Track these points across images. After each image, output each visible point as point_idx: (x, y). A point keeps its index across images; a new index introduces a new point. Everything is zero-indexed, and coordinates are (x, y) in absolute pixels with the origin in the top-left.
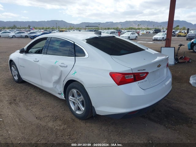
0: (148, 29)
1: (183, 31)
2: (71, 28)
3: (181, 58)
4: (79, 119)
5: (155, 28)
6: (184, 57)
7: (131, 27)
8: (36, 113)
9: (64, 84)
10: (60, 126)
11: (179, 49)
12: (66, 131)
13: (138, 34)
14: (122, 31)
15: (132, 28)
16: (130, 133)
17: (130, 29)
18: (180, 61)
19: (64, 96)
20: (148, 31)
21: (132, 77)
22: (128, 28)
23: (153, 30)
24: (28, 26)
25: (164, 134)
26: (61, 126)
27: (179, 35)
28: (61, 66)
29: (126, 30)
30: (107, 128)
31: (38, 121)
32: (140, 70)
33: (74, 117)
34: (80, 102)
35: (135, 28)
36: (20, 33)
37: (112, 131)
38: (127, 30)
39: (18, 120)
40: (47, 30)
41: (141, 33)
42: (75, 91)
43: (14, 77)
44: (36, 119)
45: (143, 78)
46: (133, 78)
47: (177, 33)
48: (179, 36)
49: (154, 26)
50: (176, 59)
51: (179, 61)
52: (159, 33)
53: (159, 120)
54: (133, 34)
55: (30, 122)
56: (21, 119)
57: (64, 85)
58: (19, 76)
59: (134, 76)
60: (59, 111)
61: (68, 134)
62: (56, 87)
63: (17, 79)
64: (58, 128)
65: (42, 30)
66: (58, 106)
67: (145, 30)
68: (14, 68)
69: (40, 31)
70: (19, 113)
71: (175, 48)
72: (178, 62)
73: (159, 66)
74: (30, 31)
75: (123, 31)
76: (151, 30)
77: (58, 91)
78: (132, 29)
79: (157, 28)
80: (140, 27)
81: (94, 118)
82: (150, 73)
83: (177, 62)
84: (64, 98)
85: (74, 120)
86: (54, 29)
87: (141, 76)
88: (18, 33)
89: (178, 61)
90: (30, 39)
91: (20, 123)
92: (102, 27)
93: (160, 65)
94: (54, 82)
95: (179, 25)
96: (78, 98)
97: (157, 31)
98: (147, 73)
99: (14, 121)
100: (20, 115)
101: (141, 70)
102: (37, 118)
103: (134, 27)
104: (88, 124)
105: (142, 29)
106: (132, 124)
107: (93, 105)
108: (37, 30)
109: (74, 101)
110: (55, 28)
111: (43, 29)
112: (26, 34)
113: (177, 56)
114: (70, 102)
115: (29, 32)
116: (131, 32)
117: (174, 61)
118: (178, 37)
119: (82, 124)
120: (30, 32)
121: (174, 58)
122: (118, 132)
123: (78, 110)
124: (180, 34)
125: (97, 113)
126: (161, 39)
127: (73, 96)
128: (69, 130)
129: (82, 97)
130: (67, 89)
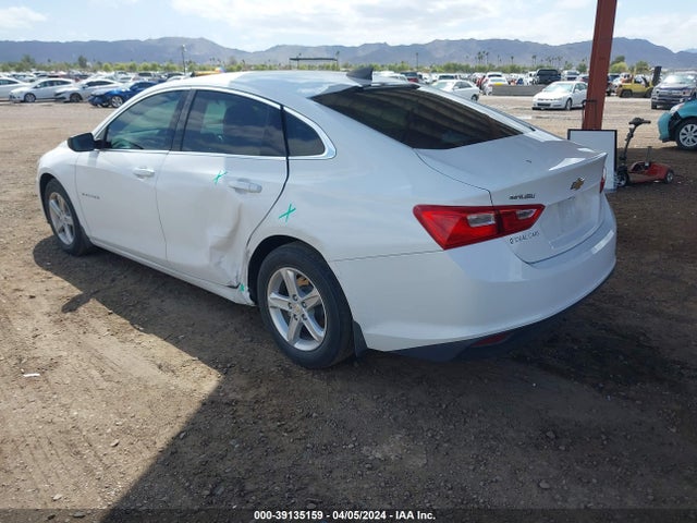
0: (515, 70)
1: (639, 77)
2: (235, 68)
3: (637, 168)
4: (307, 368)
5: (539, 64)
6: (647, 165)
7: (455, 62)
8: (153, 351)
9: (248, 252)
10: (244, 390)
11: (631, 136)
12: (266, 405)
13: (480, 86)
14: (421, 76)
15: (455, 65)
16: (481, 411)
17: (448, 68)
18: (634, 177)
19: (248, 294)
20: (515, 76)
21: (488, 219)
22: (444, 64)
23: (533, 73)
24: (77, 61)
25: (594, 411)
26: (247, 390)
27: (624, 90)
28: (237, 189)
29: (434, 71)
30: (403, 395)
31: (164, 377)
32: (516, 198)
33: (287, 363)
34: (308, 311)
35: (467, 66)
36: (52, 83)
37: (420, 404)
38: (440, 72)
39: (95, 373)
40: (149, 75)
41: (490, 83)
42: (288, 273)
43: (60, 235)
44: (157, 371)
45: (527, 224)
46: (493, 222)
47: (617, 82)
48: (625, 93)
49: (534, 57)
50: (621, 172)
51: (631, 179)
52: (554, 85)
53: (573, 370)
54: (461, 86)
55: (138, 378)
56: (108, 372)
57: (250, 255)
58: (77, 229)
59: (498, 217)
60: (233, 344)
61: (276, 415)
62: (220, 263)
63: (71, 240)
64: (239, 397)
65: (132, 75)
66: (226, 327)
67: (504, 72)
68: (57, 202)
69: (123, 76)
70: (96, 350)
71: (616, 131)
72: (628, 183)
73: (577, 185)
74: (85, 77)
75: (425, 75)
76: (524, 72)
77: (228, 277)
78: (456, 68)
79: (546, 65)
80: (485, 63)
81: (356, 365)
82: (550, 206)
83: (623, 183)
84: (250, 302)
85: (287, 373)
86: (175, 69)
87: (521, 218)
88: (45, 84)
89: (628, 178)
90: (90, 105)
91: (104, 385)
92: (350, 63)
93: (579, 180)
94: (212, 248)
95: (625, 54)
96: (300, 299)
97: (547, 77)
98: (540, 208)
99: (84, 376)
100: (100, 358)
101: (521, 197)
102: (160, 367)
103: (464, 64)
104: (338, 384)
105: (492, 68)
106: (486, 381)
107: (356, 317)
108: (113, 73)
109: (287, 309)
110: (175, 65)
111: (132, 69)
112: (73, 87)
113: (624, 159)
114: (272, 312)
115: (84, 82)
116: (455, 81)
117: (612, 180)
118: (621, 96)
119: (318, 383)
120: (89, 80)
121: (613, 169)
122: (440, 406)
123: (301, 337)
124: (628, 86)
125: (369, 346)
126: (563, 106)
127: (284, 291)
128: (274, 402)
129: (315, 292)
130: (261, 269)
